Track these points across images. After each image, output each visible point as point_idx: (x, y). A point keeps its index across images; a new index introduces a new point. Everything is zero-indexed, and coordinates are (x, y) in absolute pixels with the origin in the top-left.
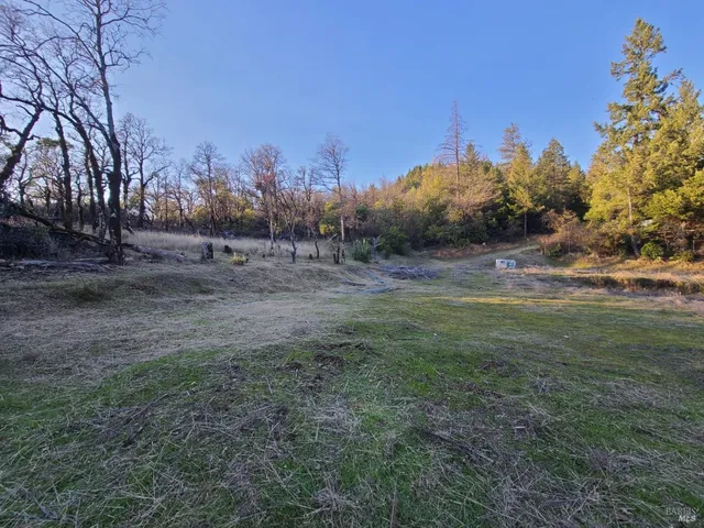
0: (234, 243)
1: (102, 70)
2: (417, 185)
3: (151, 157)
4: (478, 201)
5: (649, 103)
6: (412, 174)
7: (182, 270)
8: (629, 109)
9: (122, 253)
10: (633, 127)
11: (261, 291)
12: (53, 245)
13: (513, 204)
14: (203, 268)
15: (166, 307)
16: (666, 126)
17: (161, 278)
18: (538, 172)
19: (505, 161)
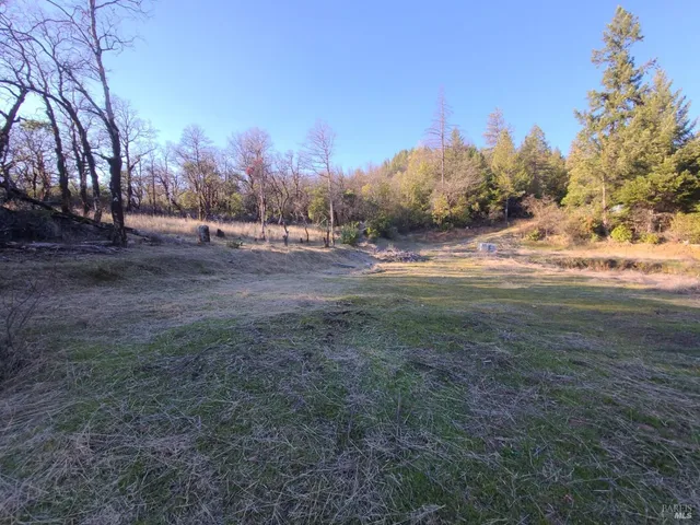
0: (225, 228)
1: (98, 54)
2: (403, 170)
3: (137, 140)
4: (461, 186)
5: (626, 91)
6: (398, 158)
7: (182, 252)
8: (606, 97)
9: (125, 237)
10: (610, 114)
11: (258, 272)
12: (56, 228)
13: (495, 189)
14: (201, 250)
15: (174, 285)
16: (639, 115)
17: (164, 260)
18: (520, 159)
19: (489, 147)
